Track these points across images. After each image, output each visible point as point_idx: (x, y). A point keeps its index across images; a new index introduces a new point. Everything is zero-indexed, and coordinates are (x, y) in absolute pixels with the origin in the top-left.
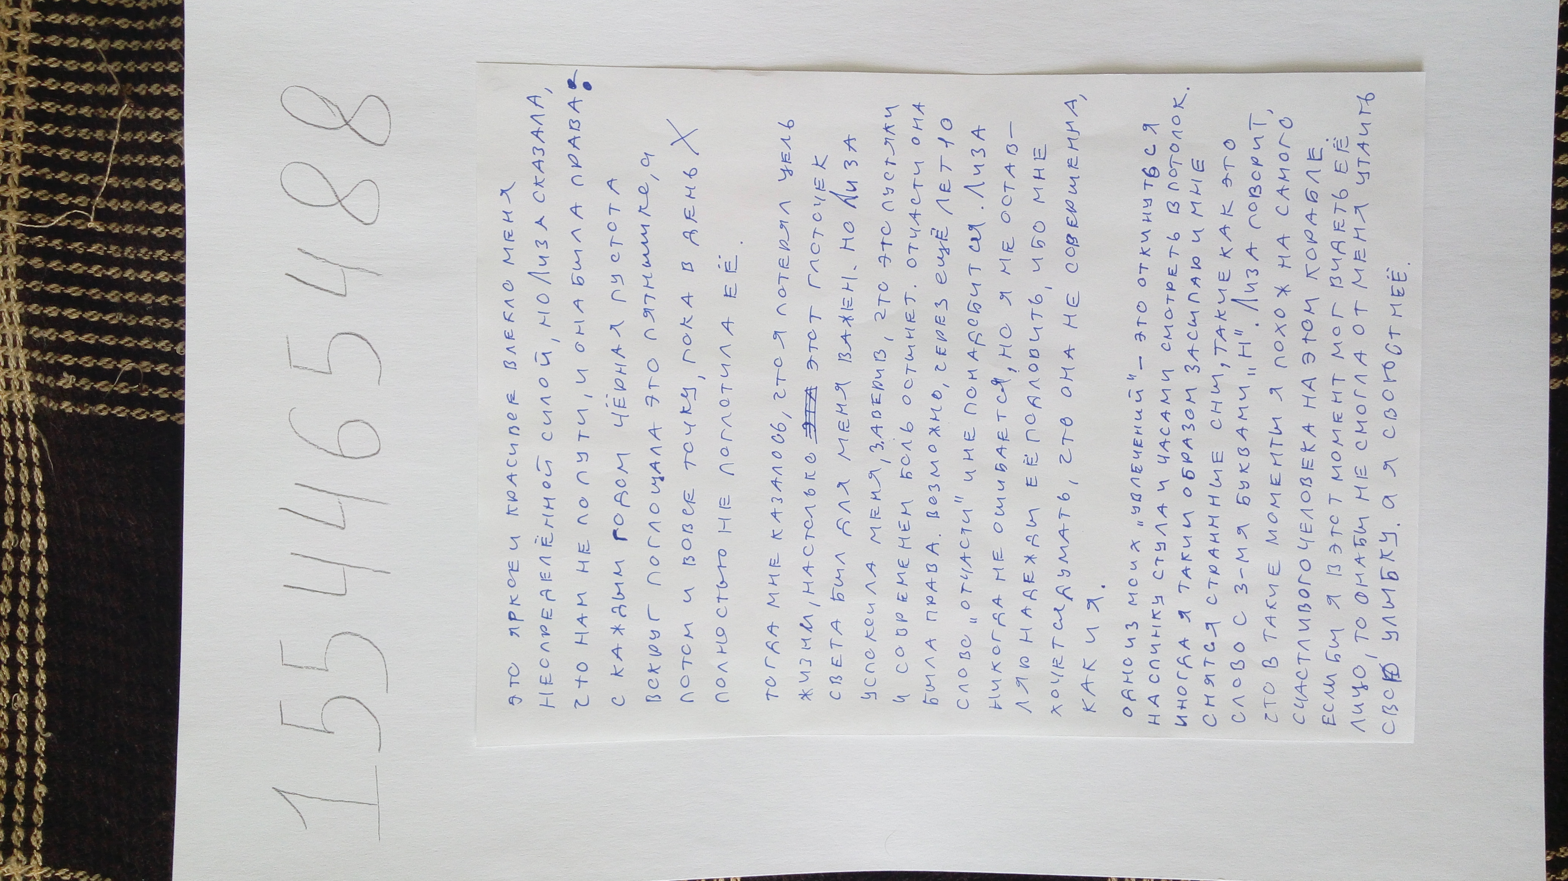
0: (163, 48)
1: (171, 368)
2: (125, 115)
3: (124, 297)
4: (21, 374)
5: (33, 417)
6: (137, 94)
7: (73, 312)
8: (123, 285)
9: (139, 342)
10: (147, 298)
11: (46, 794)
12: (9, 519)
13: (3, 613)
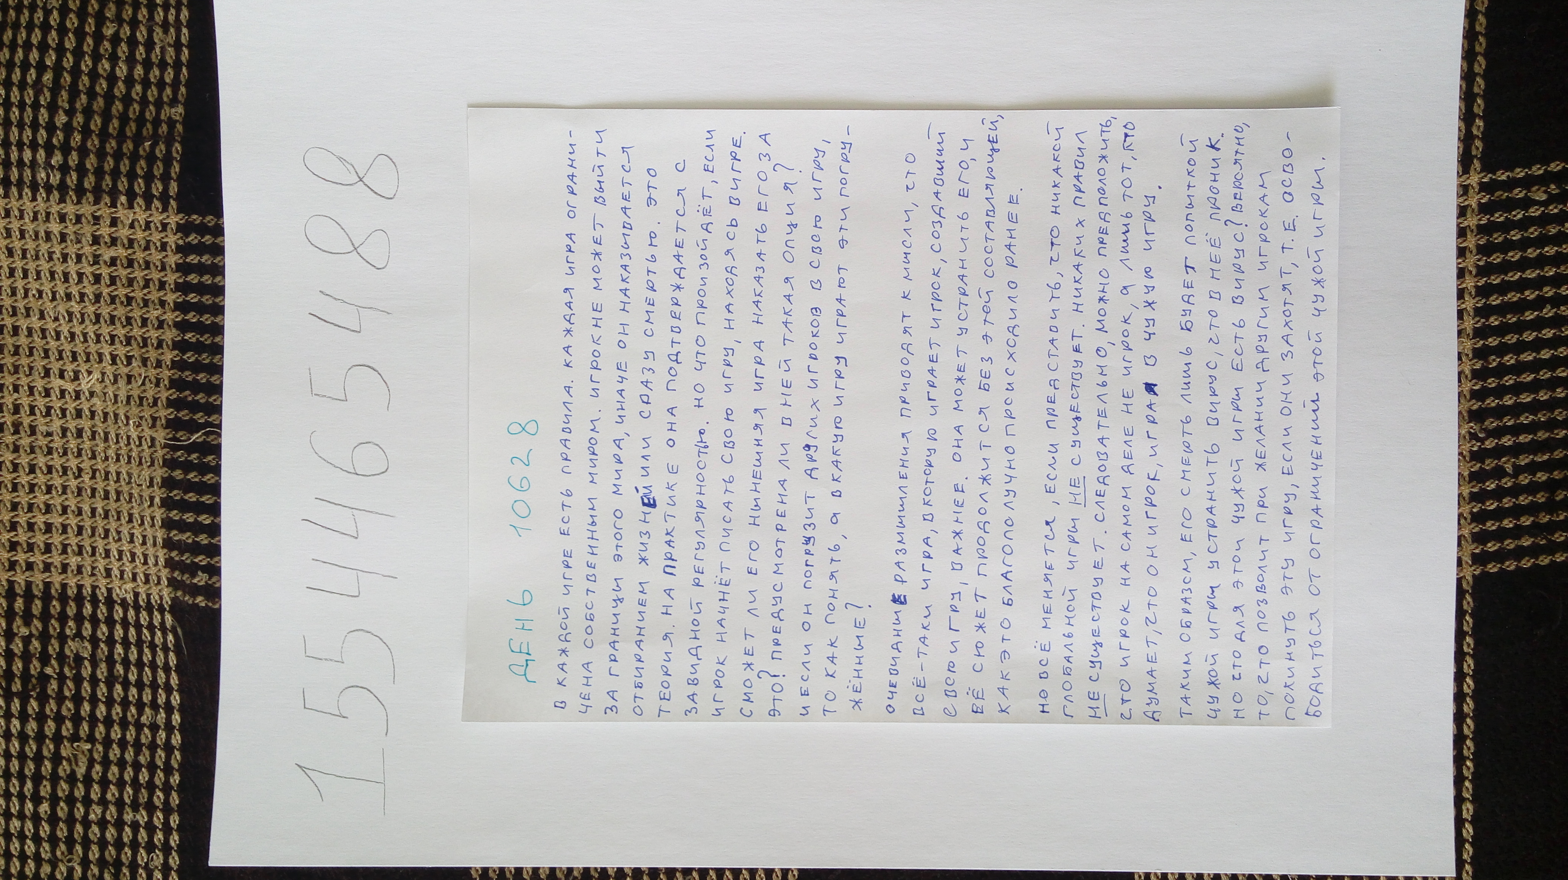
4: (160, 570)
5: (169, 608)
7: (207, 518)
12: (147, 697)
13: (142, 782)
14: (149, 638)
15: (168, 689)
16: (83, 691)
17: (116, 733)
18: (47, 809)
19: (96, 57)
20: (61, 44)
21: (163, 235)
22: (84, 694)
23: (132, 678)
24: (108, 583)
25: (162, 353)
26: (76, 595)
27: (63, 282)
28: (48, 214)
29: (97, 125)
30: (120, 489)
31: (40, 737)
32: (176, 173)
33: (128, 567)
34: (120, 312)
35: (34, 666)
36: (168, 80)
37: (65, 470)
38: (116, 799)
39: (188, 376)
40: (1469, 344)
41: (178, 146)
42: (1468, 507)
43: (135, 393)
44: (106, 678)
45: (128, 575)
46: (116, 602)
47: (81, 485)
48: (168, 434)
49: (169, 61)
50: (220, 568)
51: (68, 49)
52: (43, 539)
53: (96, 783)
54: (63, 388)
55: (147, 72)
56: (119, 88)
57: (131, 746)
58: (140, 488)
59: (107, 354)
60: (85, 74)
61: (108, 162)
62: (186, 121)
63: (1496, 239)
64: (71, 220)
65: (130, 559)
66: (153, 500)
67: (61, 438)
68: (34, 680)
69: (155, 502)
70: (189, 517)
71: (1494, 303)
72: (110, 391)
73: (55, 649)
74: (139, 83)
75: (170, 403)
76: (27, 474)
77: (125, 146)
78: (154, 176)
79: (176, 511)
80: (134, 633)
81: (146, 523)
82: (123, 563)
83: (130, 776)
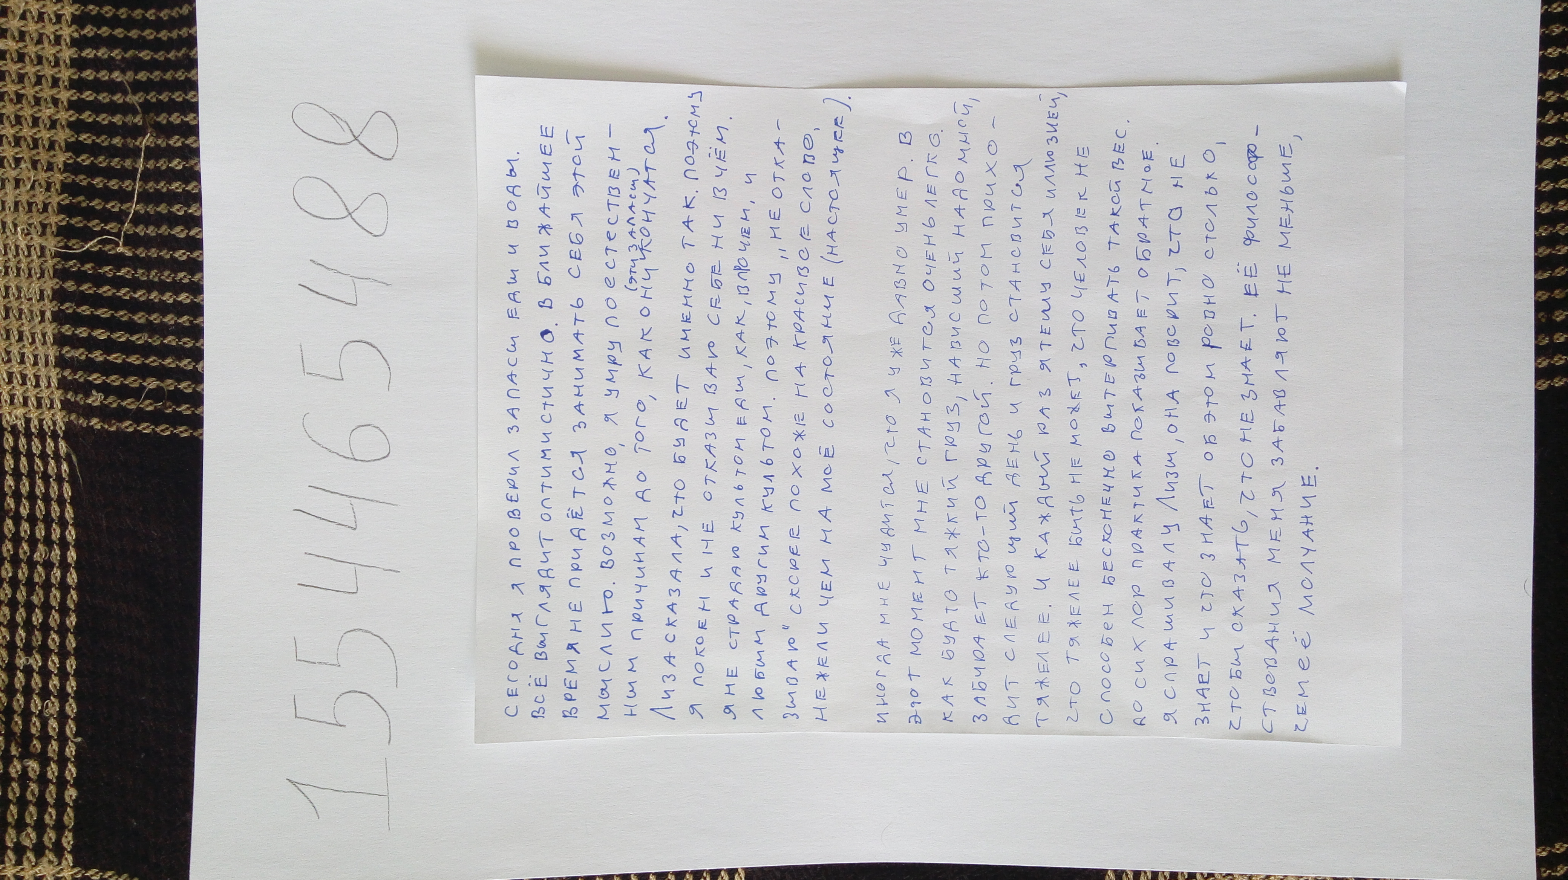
0: (183, 78)
1: (193, 386)
2: (148, 144)
3: (149, 318)
4: (52, 392)
5: (63, 434)
6: (159, 123)
7: (103, 333)
8: (149, 307)
9: (163, 361)
10: (169, 319)
11: (76, 797)
12: (40, 532)
13: (35, 623)
14: (42, 469)
15: (63, 523)
17: (7, 571)
21: (57, 27)
23: (24, 512)
25: (54, 156)
30: (9, 305)
33: (18, 390)
38: (8, 642)
39: (82, 180)
43: (24, 198)
45: (19, 399)
46: (6, 429)
48: (59, 242)
57: (23, 585)
58: (30, 303)
65: (20, 382)
66: (44, 314)
69: (46, 318)
70: (82, 332)
75: (62, 209)
79: (68, 326)
80: (25, 463)
81: (37, 340)
82: (13, 387)
83: (22, 617)
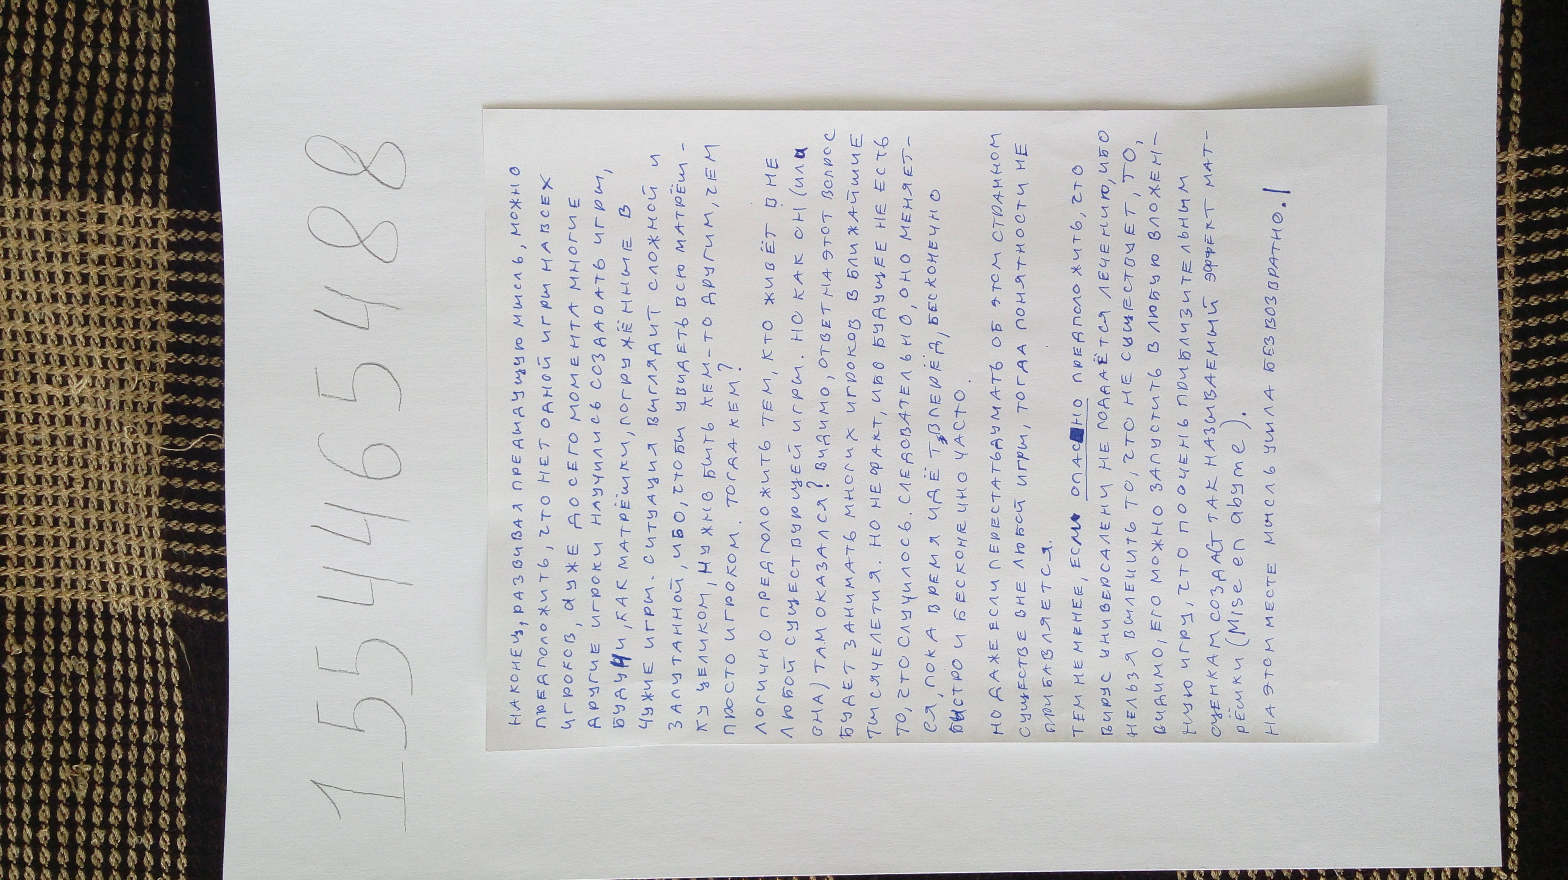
4: (159, 583)
5: (171, 623)
7: (209, 528)
12: (149, 715)
13: (146, 804)
14: (150, 654)
15: (172, 707)
16: (81, 710)
17: (117, 753)
18: (47, 834)
19: (78, 45)
20: (40, 30)
21: (153, 231)
22: (82, 714)
23: (133, 696)
24: (104, 598)
25: (156, 356)
26: (71, 610)
27: (49, 283)
28: (31, 211)
29: (80, 117)
30: (114, 499)
31: (37, 760)
32: (165, 166)
33: (125, 580)
34: (111, 313)
35: (29, 685)
36: (154, 69)
37: (55, 480)
38: (119, 822)
39: (184, 379)
40: (1509, 325)
41: (167, 137)
42: (1510, 491)
43: (129, 398)
44: (105, 696)
45: (125, 589)
46: (113, 616)
47: (73, 495)
48: (165, 440)
49: (155, 48)
50: (226, 579)
51: (48, 37)
52: (33, 553)
53: (98, 806)
54: (51, 394)
55: (132, 59)
56: (102, 77)
57: (134, 766)
58: (136, 498)
59: (97, 357)
60: (67, 63)
61: (93, 155)
62: (175, 110)
63: (1534, 217)
64: (55, 217)
65: (127, 572)
66: (151, 510)
67: (50, 446)
68: (28, 700)
69: (153, 512)
70: (190, 527)
71: (1533, 283)
72: (102, 396)
73: (50, 668)
74: (123, 72)
75: (167, 408)
76: (16, 485)
77: (110, 138)
78: (143, 170)
79: (175, 522)
80: (133, 649)
81: (144, 534)
82: (120, 577)
83: (133, 798)
